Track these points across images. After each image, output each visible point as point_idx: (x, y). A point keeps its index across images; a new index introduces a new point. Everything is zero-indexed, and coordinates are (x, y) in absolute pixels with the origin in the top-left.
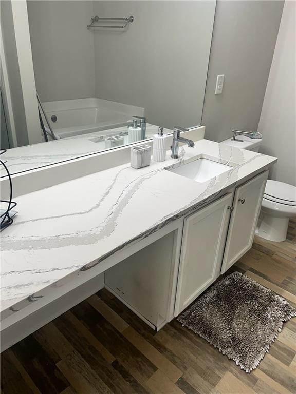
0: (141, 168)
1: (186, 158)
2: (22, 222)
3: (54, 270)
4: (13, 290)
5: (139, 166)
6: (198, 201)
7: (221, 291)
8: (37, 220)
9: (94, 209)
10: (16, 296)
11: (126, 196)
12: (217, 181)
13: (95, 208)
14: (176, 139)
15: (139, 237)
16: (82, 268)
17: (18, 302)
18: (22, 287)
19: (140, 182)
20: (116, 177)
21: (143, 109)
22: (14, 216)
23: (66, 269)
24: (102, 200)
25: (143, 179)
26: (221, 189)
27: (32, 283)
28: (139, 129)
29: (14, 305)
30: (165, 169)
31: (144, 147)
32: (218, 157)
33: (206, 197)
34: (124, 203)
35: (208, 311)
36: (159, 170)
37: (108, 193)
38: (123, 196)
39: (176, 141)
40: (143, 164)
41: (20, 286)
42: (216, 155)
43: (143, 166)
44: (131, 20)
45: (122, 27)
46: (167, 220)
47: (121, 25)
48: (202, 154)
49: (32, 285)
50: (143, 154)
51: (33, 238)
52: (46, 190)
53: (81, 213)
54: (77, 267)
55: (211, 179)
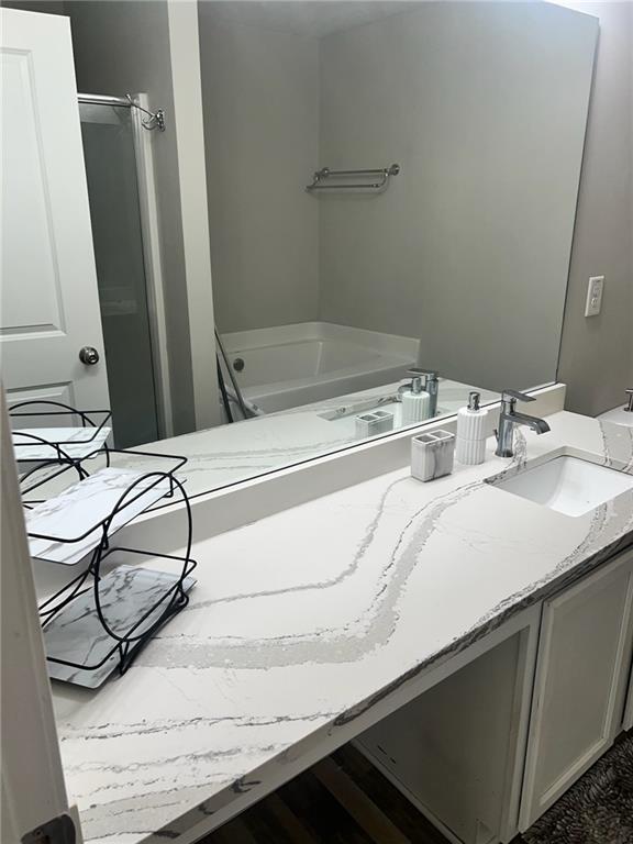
0: (433, 479)
1: (530, 457)
2: (207, 604)
3: (280, 719)
4: (202, 763)
5: (429, 477)
6: (574, 564)
7: (624, 773)
8: (234, 598)
9: (346, 577)
10: (210, 780)
11: (410, 545)
12: (610, 513)
13: (347, 573)
14: (506, 417)
15: (451, 650)
16: (337, 719)
17: (214, 793)
18: (220, 758)
19: (436, 514)
20: (383, 500)
21: (418, 341)
22: (190, 589)
23: (304, 719)
24: (360, 555)
25: (442, 507)
26: (622, 534)
27: (240, 750)
28: (425, 395)
29: (208, 800)
30: (486, 481)
31: (438, 435)
32: (602, 455)
33: (590, 554)
34: (407, 564)
35: (597, 821)
36: (473, 485)
37: (370, 538)
38: (403, 547)
39: (506, 421)
40: (438, 472)
41: (216, 754)
42: (598, 451)
43: (437, 475)
44: (395, 171)
45: (377, 186)
46: (509, 609)
47: (373, 182)
48: (564, 448)
49: (238, 755)
50: (438, 451)
51: (232, 642)
52: (245, 530)
53: (320, 586)
54: (326, 715)
55: (596, 509)
